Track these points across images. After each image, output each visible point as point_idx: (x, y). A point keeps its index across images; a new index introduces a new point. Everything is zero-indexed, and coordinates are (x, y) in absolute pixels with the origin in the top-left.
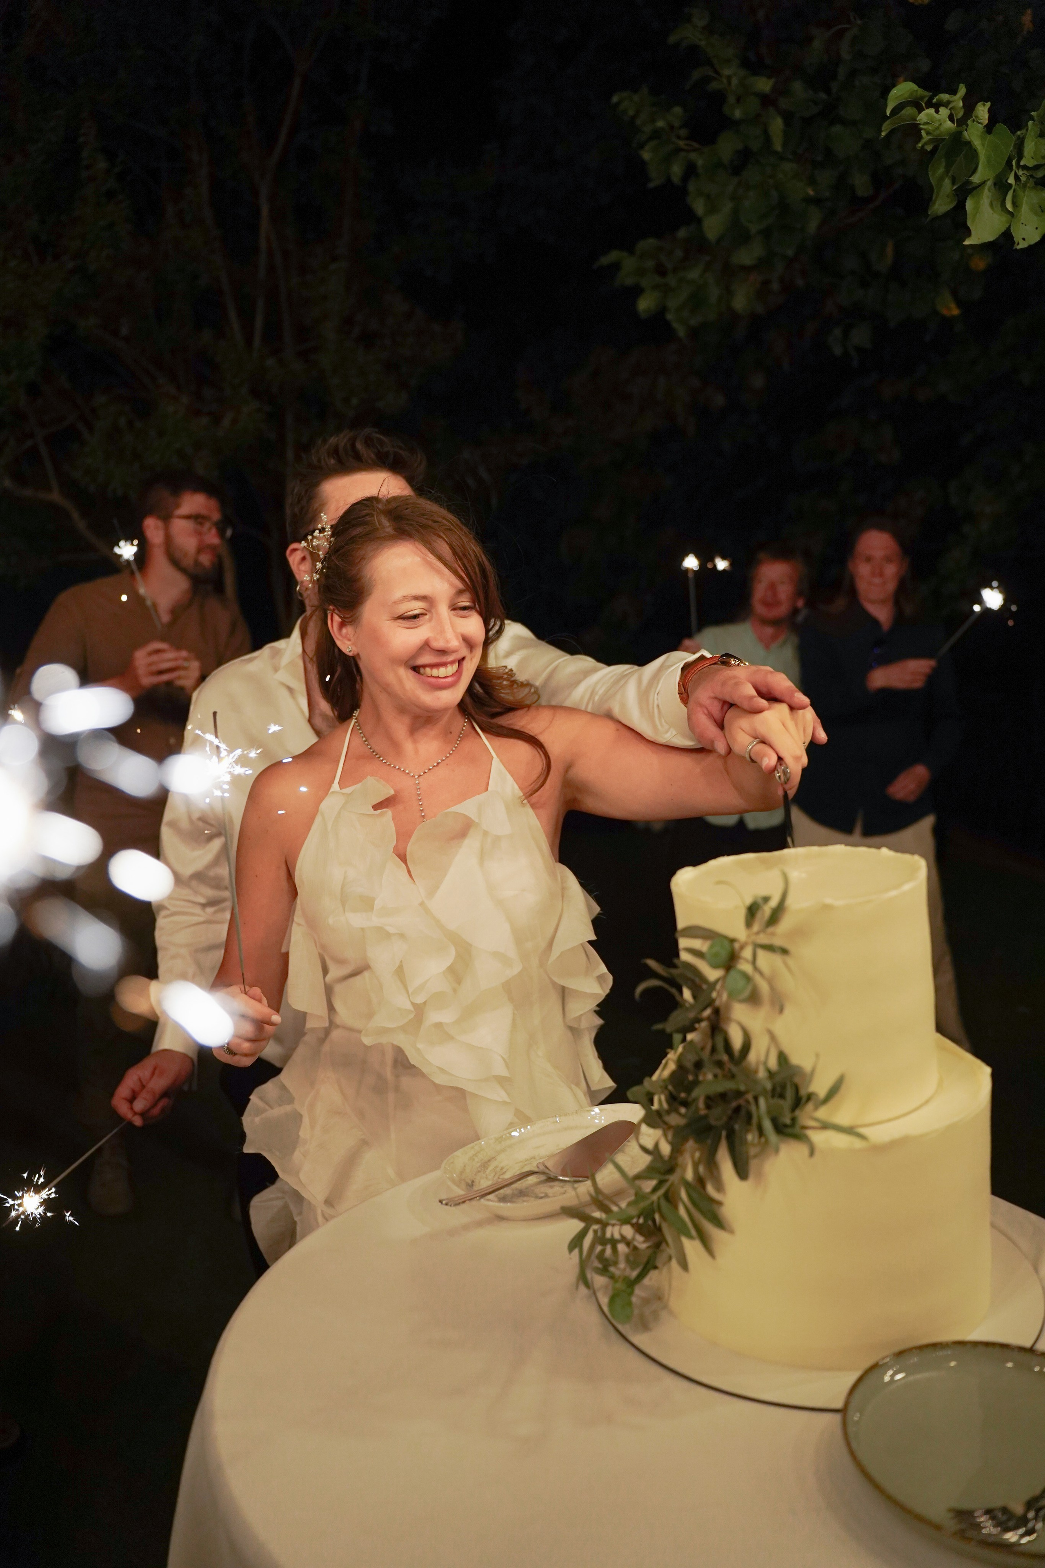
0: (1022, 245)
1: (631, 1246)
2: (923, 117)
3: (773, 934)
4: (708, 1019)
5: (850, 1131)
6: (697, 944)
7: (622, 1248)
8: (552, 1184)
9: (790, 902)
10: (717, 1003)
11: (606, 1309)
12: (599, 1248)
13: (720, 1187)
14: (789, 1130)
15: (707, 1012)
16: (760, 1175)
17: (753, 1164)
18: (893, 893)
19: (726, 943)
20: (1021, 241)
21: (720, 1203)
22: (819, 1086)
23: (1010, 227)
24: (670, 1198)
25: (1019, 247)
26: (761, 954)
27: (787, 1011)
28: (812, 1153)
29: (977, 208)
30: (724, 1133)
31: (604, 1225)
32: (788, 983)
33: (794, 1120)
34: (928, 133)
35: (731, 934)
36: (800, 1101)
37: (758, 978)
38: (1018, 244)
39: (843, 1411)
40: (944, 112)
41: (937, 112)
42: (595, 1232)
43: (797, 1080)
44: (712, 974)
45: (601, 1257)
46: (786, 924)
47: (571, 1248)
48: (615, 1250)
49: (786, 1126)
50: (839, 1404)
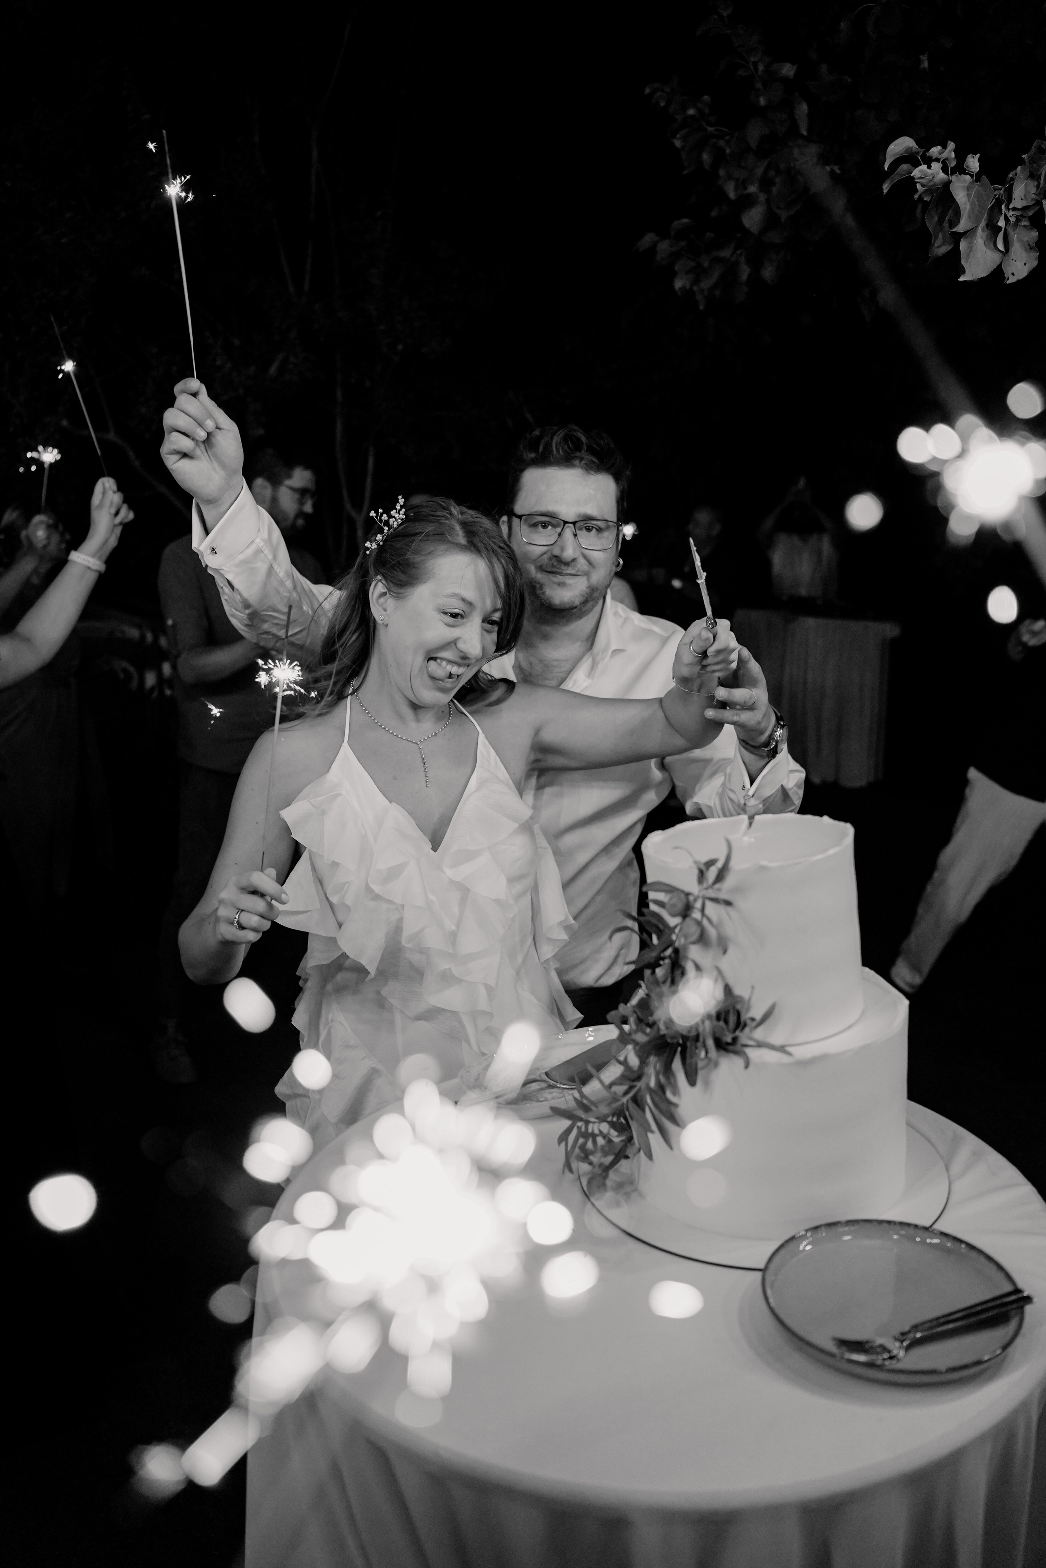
0: (1012, 280)
1: (607, 1138)
2: (916, 173)
3: (719, 890)
4: (670, 957)
5: (782, 1049)
6: (661, 896)
7: (601, 1141)
8: (552, 1090)
9: (733, 863)
10: (677, 944)
11: (585, 1189)
12: (581, 1141)
13: (676, 1092)
14: (731, 1048)
15: (669, 952)
16: (707, 1084)
17: (701, 1074)
18: (820, 856)
19: (683, 896)
20: (1011, 277)
21: (676, 1105)
22: (756, 1012)
23: (1001, 263)
24: (637, 1101)
25: (1008, 282)
26: (709, 905)
27: (731, 951)
28: (747, 1066)
29: (970, 249)
30: (679, 1049)
31: (587, 1122)
32: (730, 930)
33: (735, 1039)
34: (923, 186)
35: (687, 889)
36: (740, 1025)
37: (705, 922)
38: (1008, 279)
39: (763, 1271)
40: (936, 166)
41: (929, 167)
42: (579, 1128)
43: (738, 1007)
44: (673, 921)
45: (583, 1147)
46: (730, 881)
47: (560, 1142)
48: (595, 1142)
49: (728, 1044)
50: (762, 1266)
